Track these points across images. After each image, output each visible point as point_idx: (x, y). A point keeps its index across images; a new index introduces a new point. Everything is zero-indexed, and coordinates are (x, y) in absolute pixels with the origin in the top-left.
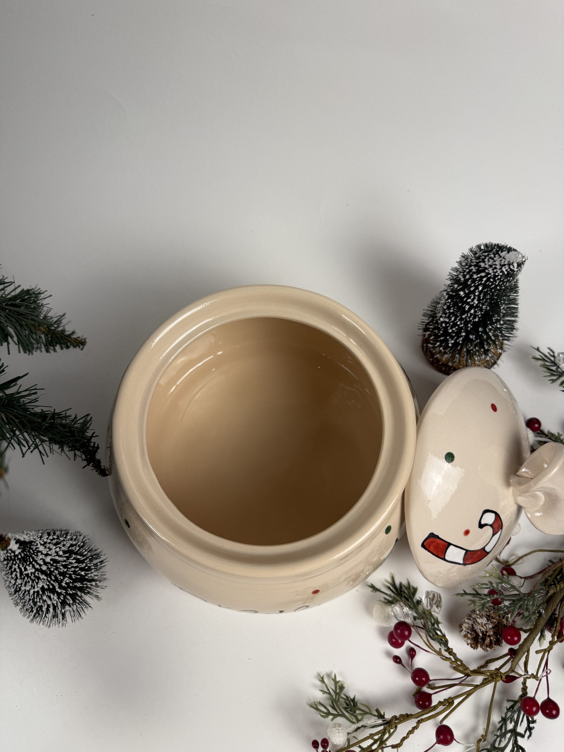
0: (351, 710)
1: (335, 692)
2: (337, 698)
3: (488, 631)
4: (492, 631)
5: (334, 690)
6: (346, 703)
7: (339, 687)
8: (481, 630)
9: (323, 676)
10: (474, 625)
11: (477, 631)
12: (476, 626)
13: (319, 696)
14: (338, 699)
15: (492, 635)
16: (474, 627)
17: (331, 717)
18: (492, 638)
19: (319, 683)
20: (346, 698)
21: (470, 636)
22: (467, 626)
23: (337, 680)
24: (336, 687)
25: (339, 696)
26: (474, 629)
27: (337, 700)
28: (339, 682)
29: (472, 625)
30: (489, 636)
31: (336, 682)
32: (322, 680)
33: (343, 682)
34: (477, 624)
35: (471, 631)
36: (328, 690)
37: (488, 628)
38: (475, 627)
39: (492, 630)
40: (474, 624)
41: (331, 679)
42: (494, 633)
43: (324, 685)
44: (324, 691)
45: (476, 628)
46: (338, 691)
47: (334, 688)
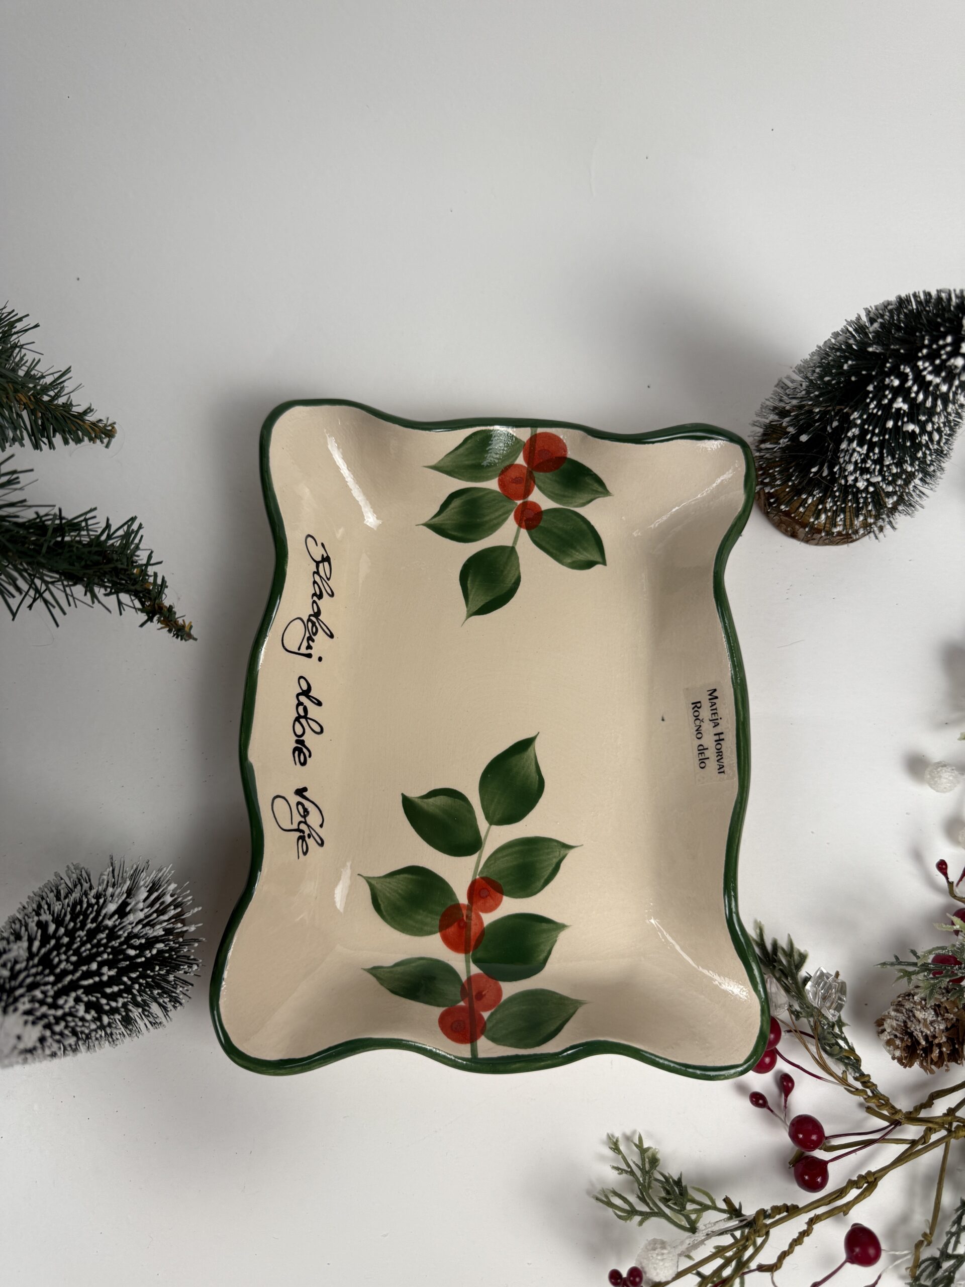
0: (675, 1204)
1: (642, 1170)
2: (647, 1181)
3: (937, 1035)
4: (945, 1036)
5: (640, 1165)
6: (665, 1189)
7: (649, 1160)
8: (924, 1034)
9: (617, 1141)
10: (909, 1024)
11: (915, 1034)
12: (914, 1026)
13: (611, 1177)
14: (650, 1183)
15: (943, 1042)
16: (909, 1026)
17: (638, 1218)
18: (944, 1049)
19: (610, 1153)
20: (663, 1179)
21: (900, 1043)
22: (895, 1025)
23: (645, 1145)
24: (643, 1160)
25: (650, 1177)
26: (909, 1030)
27: (646, 1184)
28: (648, 1149)
29: (905, 1022)
30: (940, 1046)
31: (643, 1151)
32: (615, 1148)
33: (656, 1149)
34: (915, 1021)
35: (902, 1034)
36: (629, 1166)
37: (937, 1030)
38: (911, 1026)
39: (945, 1034)
40: (907, 1020)
41: (633, 1145)
42: (948, 1038)
43: (620, 1156)
44: (621, 1169)
45: (912, 1029)
46: (647, 1166)
47: (640, 1164)
